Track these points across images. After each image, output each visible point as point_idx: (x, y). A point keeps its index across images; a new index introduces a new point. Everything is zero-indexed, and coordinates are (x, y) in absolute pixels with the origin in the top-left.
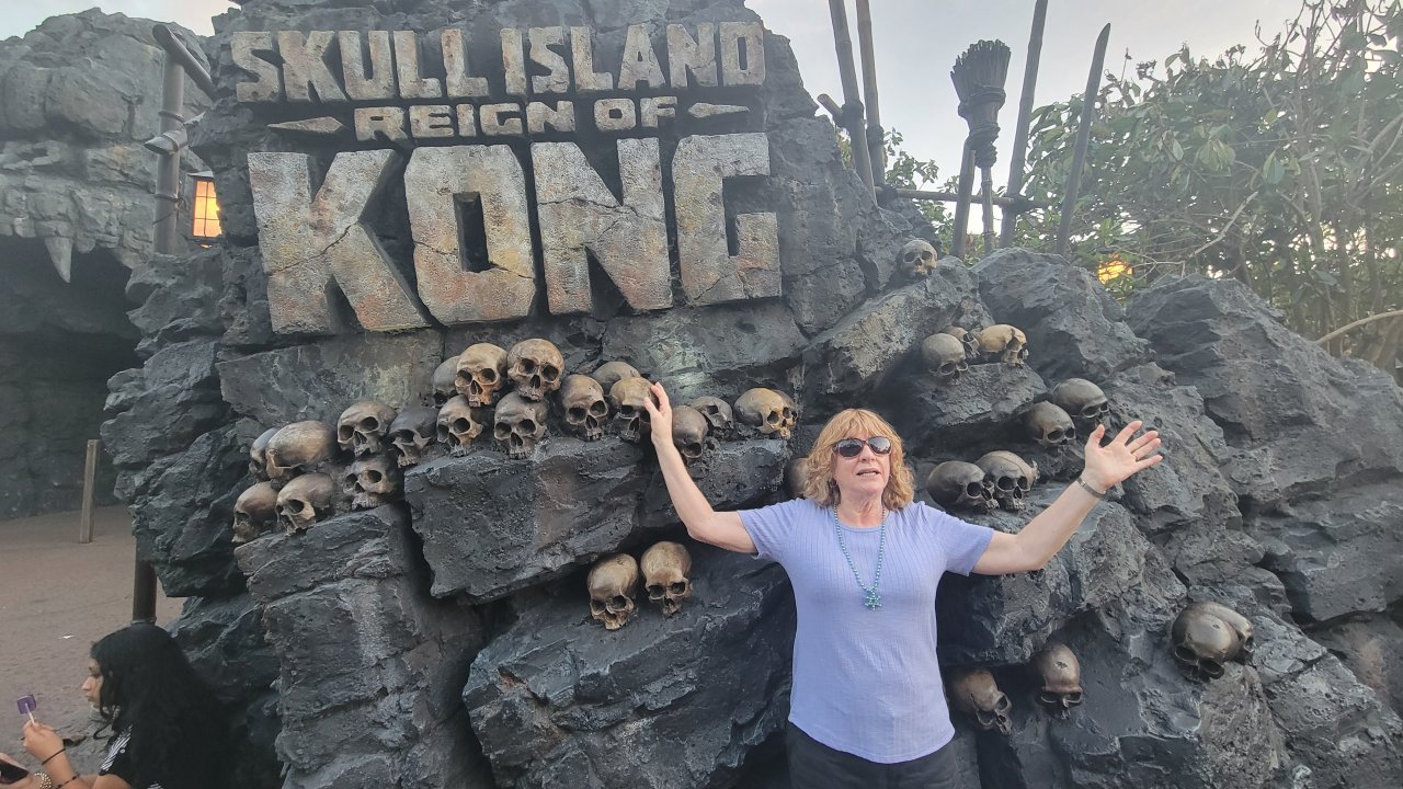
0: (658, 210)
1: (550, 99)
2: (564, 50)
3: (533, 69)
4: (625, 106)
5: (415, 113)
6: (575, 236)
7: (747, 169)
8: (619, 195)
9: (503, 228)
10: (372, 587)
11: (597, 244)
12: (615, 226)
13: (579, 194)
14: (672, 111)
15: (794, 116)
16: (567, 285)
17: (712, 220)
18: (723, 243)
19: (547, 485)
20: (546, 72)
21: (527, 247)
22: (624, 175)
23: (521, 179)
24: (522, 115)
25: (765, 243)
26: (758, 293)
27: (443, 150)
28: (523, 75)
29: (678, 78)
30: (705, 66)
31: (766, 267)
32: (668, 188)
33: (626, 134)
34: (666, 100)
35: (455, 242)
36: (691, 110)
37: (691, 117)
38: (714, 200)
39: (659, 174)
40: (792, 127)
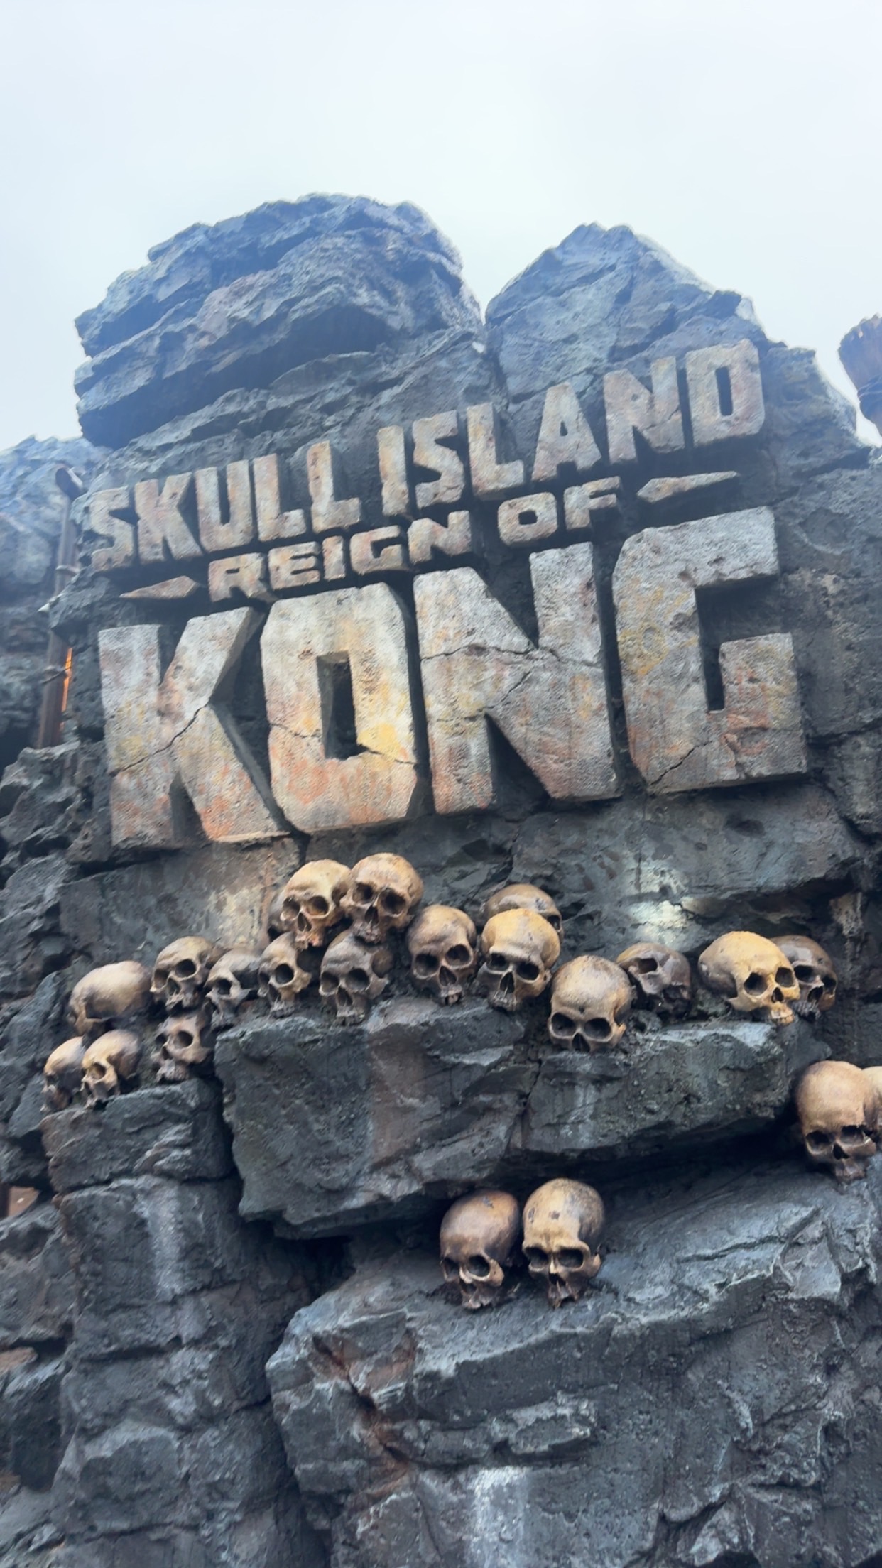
0: (589, 647)
1: (439, 513)
2: (457, 443)
3: (418, 474)
4: (542, 504)
5: (277, 558)
6: (471, 700)
7: (736, 569)
8: (532, 632)
9: (375, 696)
10: (171, 1192)
11: (500, 709)
12: (525, 679)
13: (477, 640)
14: (612, 499)
15: (827, 469)
16: (460, 771)
17: (678, 656)
18: (698, 693)
19: (383, 1067)
20: (433, 475)
21: (406, 719)
22: (540, 603)
23: (400, 629)
24: (402, 540)
25: (771, 685)
26: (761, 769)
27: (306, 601)
28: (404, 487)
29: (621, 447)
30: (663, 422)
31: (775, 724)
32: (607, 615)
33: (542, 544)
34: (602, 484)
35: (317, 722)
36: (641, 493)
37: (644, 504)
38: (681, 623)
39: (593, 595)
40: (821, 486)
